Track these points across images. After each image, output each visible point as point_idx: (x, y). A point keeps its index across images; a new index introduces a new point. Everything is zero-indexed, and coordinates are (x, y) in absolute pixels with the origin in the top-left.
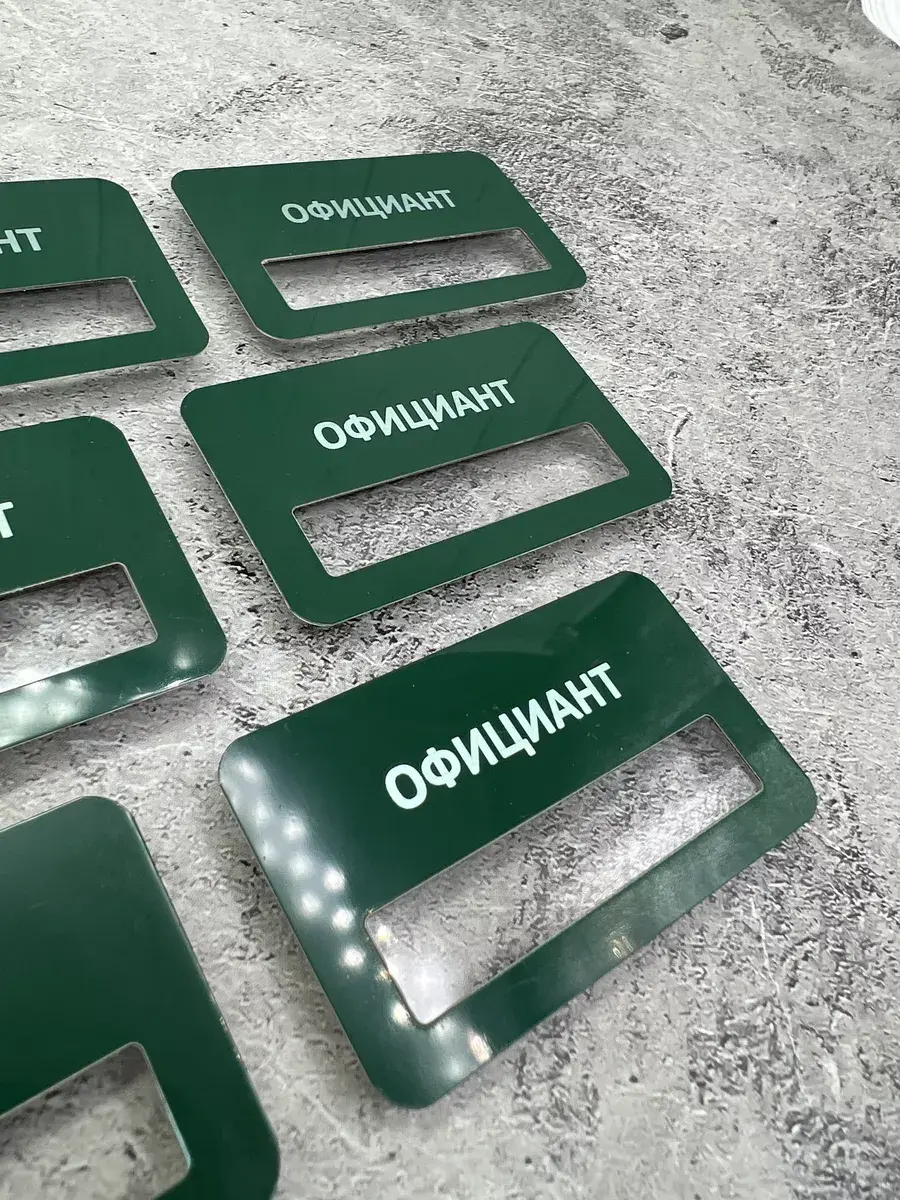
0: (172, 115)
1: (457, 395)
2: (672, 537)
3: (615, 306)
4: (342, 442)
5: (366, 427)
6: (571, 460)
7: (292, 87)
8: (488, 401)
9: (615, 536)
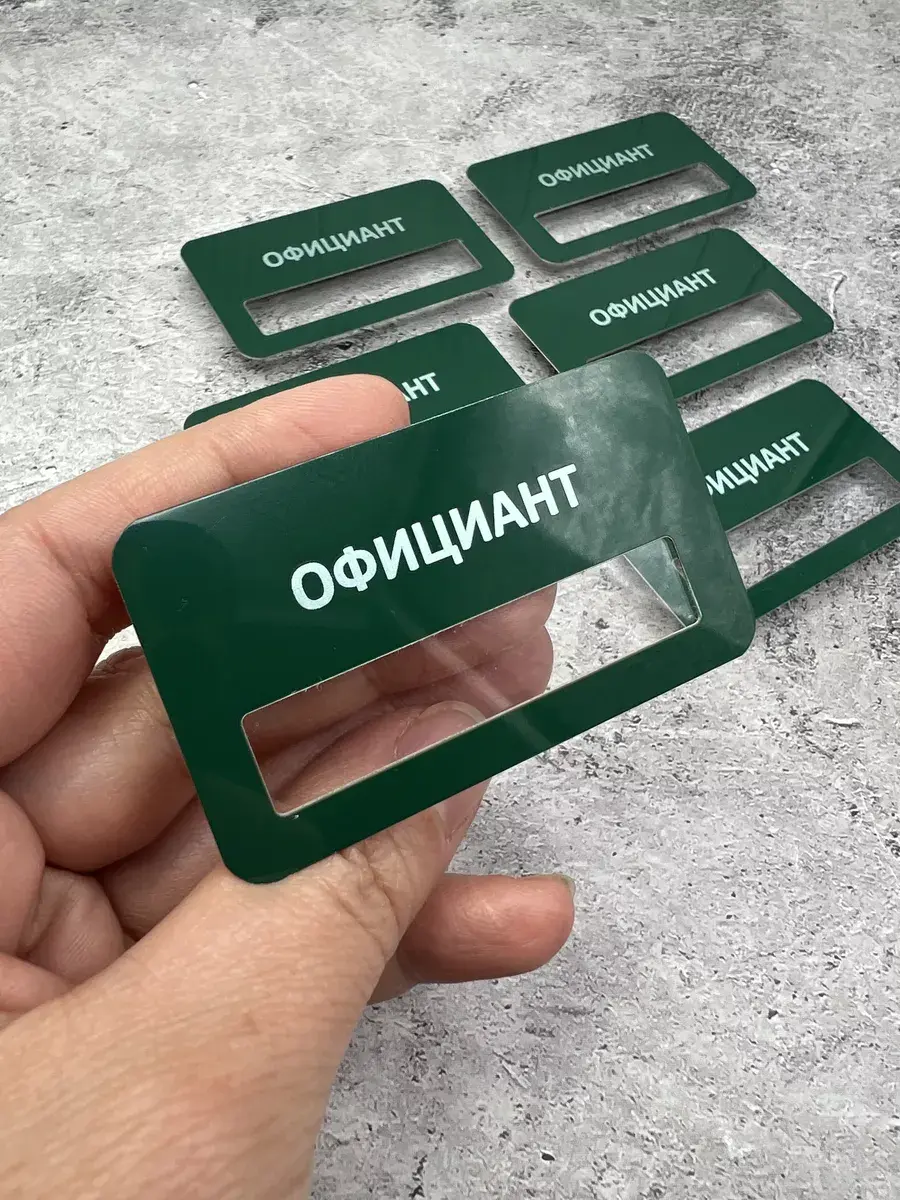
0: (449, 126)
1: (676, 283)
2: (836, 359)
3: (780, 208)
4: (608, 321)
5: (621, 309)
6: (758, 318)
7: (521, 89)
8: (698, 284)
9: (796, 362)
